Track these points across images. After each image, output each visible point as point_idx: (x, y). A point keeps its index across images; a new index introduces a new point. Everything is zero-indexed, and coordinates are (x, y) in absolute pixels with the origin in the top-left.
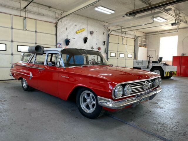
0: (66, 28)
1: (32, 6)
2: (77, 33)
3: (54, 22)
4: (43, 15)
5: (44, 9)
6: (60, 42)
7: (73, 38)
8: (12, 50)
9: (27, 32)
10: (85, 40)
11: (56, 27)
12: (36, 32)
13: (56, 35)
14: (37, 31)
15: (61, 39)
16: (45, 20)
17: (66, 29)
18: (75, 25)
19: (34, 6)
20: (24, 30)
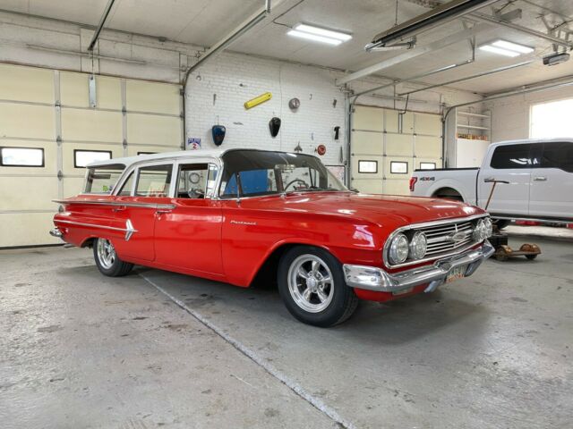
0: (215, 95)
1: (112, 41)
2: (246, 107)
3: (177, 81)
4: (143, 63)
5: (147, 46)
6: (197, 137)
7: (235, 123)
8: (60, 163)
9: (95, 112)
10: (275, 127)
11: (183, 93)
12: (124, 111)
13: (183, 116)
14: (127, 109)
15: (200, 126)
16: (150, 78)
17: (212, 97)
18: (241, 85)
19: (117, 42)
20: (90, 108)
